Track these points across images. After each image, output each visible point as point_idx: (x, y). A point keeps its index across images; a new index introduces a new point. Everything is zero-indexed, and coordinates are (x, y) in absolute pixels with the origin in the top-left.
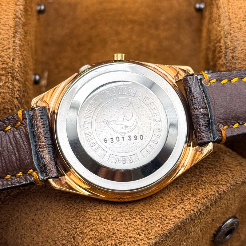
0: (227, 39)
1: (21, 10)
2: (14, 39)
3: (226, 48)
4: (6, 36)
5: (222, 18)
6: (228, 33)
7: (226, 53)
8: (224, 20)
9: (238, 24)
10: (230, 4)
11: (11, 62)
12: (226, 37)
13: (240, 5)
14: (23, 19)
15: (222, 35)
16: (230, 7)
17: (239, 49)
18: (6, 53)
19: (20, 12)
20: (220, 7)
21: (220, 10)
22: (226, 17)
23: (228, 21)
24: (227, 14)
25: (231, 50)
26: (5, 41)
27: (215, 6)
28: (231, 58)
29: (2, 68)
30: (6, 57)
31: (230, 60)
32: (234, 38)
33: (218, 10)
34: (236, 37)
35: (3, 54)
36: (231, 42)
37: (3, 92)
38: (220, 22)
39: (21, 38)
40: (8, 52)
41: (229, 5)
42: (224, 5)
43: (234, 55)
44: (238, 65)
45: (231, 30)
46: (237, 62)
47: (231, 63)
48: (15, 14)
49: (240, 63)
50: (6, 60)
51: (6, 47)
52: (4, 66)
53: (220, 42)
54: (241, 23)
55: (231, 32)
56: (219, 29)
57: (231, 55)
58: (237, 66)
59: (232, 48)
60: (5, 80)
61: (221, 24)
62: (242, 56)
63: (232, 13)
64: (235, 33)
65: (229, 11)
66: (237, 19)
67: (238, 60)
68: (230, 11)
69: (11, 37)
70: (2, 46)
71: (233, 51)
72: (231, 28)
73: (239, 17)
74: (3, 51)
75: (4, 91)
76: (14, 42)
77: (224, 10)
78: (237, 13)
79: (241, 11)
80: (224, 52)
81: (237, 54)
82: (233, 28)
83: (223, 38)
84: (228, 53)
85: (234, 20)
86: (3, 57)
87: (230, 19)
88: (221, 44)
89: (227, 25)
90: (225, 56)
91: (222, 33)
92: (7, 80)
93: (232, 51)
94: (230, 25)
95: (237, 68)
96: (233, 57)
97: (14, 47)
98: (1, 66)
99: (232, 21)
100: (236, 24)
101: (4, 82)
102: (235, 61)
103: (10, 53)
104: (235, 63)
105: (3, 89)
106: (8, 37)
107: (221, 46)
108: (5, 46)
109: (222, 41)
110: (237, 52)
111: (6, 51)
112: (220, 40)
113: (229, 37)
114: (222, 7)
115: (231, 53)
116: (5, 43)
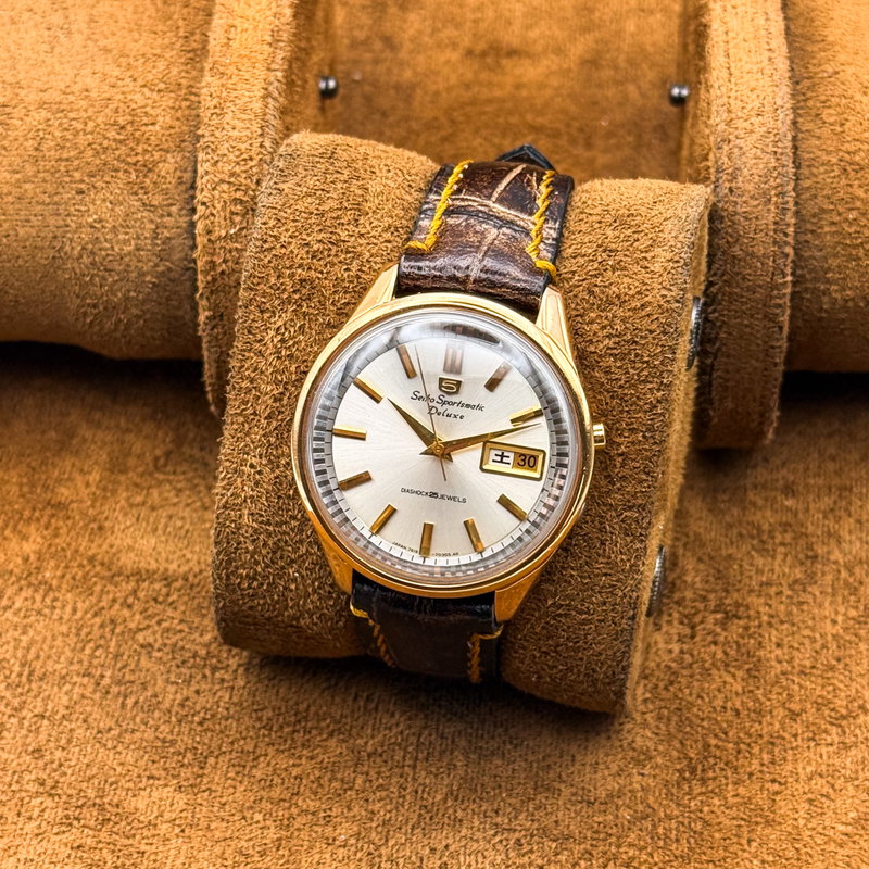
0: (721, 151)
1: (278, 81)
2: (261, 140)
3: (718, 171)
4: (244, 134)
5: (714, 108)
6: (723, 141)
7: (718, 181)
8: (717, 111)
9: (746, 121)
10: (733, 80)
11: (253, 187)
12: (719, 148)
13: (753, 84)
14: (281, 99)
15: (712, 145)
16: (733, 86)
17: (746, 172)
18: (243, 169)
19: (276, 84)
20: (712, 86)
21: (711, 91)
22: (723, 106)
23: (726, 114)
24: (726, 99)
25: (727, 174)
26: (243, 143)
27: (703, 85)
28: (727, 191)
29: (235, 199)
30: (244, 175)
31: (726, 195)
32: (736, 150)
33: (708, 91)
34: (741, 148)
35: (237, 169)
36: (729, 159)
37: (236, 248)
38: (709, 118)
39: (277, 137)
40: (248, 166)
41: (730, 81)
42: (721, 82)
43: (734, 184)
44: (741, 207)
45: (730, 134)
46: (739, 200)
47: (726, 202)
48: (266, 89)
49: (745, 202)
50: (243, 181)
51: (245, 156)
52: (238, 195)
53: (707, 160)
54: (752, 120)
55: (731, 137)
56: (707, 131)
57: (727, 185)
58: (739, 209)
59: (730, 171)
60: (241, 222)
61: (711, 122)
62: (750, 187)
63: (736, 98)
64: (738, 141)
65: (730, 94)
66: (745, 111)
67: (742, 196)
68: (733, 94)
69: (255, 135)
70: (237, 153)
71: (734, 178)
72: (731, 130)
73: (749, 107)
74: (238, 163)
75: (239, 247)
76: (261, 146)
77: (718, 93)
78: (745, 98)
79: (754, 96)
80: (713, 179)
81: (740, 184)
82: (736, 128)
83: (714, 150)
84: (721, 181)
85: (739, 113)
86: (239, 175)
87: (729, 111)
88: (710, 164)
89: (723, 124)
90: (716, 187)
91: (712, 138)
92: (245, 224)
93: (730, 178)
94: (729, 123)
95: (738, 214)
96: (731, 190)
97: (260, 156)
98: (233, 194)
99: (733, 116)
100: (741, 120)
101: (238, 227)
102: (735, 199)
103: (251, 168)
104: (736, 203)
105: (236, 242)
106: (250, 135)
107: (709, 168)
108: (242, 154)
109: (711, 156)
110: (740, 179)
111: (243, 163)
112: (708, 154)
113: (726, 148)
114: (716, 85)
115: (729, 181)
116: (243, 147)
